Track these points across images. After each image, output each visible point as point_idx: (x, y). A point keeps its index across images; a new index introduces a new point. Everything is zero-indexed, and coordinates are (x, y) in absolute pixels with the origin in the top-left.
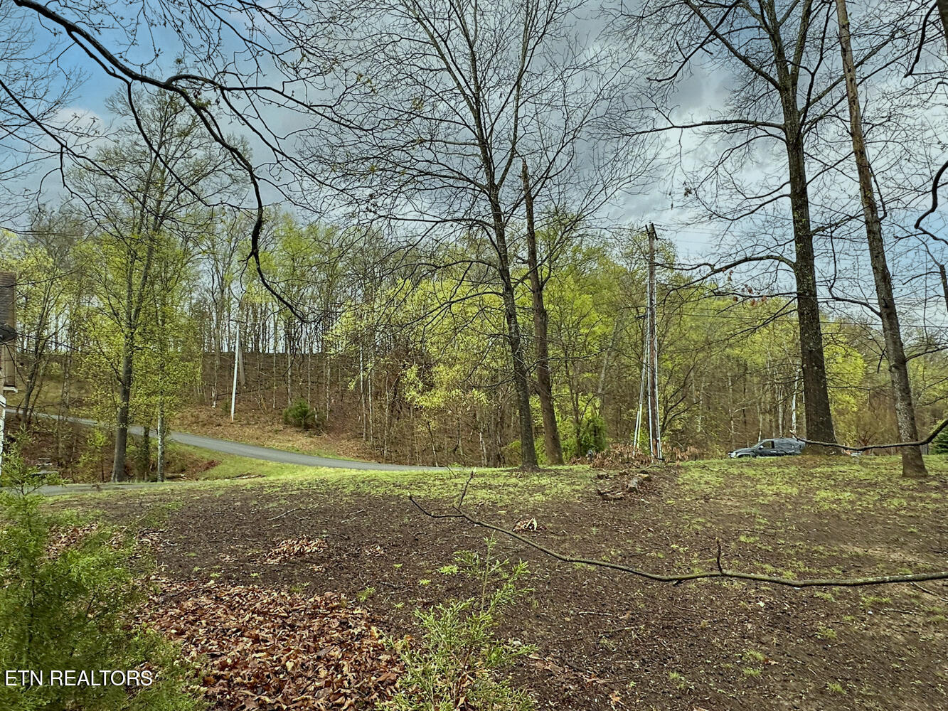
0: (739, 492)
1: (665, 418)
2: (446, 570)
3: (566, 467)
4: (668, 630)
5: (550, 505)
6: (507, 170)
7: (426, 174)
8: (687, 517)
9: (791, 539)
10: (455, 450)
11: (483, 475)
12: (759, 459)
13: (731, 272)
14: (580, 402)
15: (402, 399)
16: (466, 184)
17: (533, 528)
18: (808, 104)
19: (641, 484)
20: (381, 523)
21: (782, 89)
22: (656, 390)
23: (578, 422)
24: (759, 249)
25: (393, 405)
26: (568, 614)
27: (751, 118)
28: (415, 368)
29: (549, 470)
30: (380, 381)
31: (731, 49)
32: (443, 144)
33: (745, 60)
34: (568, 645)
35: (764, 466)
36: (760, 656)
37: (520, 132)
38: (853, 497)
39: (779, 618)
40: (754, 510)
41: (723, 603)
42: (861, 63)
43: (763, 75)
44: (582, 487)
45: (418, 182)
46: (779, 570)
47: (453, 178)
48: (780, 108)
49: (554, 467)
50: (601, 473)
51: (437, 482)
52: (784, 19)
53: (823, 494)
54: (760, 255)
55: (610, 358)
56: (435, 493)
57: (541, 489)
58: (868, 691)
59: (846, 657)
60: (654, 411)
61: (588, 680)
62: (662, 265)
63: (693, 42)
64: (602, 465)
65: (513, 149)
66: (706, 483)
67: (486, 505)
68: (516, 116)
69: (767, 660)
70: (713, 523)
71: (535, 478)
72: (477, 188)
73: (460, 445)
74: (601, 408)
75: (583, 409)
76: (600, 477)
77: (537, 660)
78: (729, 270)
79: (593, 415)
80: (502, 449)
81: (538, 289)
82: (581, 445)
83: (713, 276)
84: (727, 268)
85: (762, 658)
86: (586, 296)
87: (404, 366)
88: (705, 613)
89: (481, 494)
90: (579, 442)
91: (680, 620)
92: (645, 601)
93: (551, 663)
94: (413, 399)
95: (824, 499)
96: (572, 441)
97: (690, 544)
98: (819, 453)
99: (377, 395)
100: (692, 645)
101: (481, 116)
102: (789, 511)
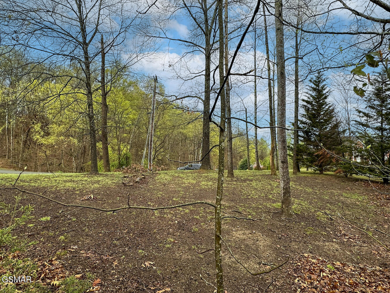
0: (176, 182)
1: (155, 154)
2: (44, 219)
3: (111, 173)
4: (141, 234)
5: (101, 189)
6: (93, 37)
7: (49, 28)
8: (156, 192)
9: (190, 198)
10: (60, 165)
11: (71, 176)
12: (186, 171)
13: (182, 100)
14: (121, 146)
15: (31, 140)
16: (71, 39)
17: (91, 198)
18: (213, 43)
19: (141, 179)
20: (10, 199)
21: (206, 35)
22: (152, 143)
23: (120, 154)
24: (193, 93)
25: (25, 142)
26: (101, 232)
27: (195, 43)
28: (39, 125)
29: (103, 174)
30: (18, 129)
31: (190, 13)
32: (60, 16)
33: (195, 19)
34: (99, 245)
35: (187, 173)
36: (172, 240)
37: (100, 21)
38: (212, 184)
39: (181, 226)
40: (180, 189)
41: (163, 223)
42: (231, 33)
43: (200, 27)
44: (117, 181)
45: (44, 31)
46: (184, 210)
47: (64, 34)
48: (204, 42)
49: (106, 173)
50: (126, 175)
51: (46, 179)
52: (209, 8)
53: (203, 183)
54: (193, 95)
55: (136, 129)
56: (44, 184)
57: (98, 182)
58: (204, 247)
59: (200, 237)
60: (150, 151)
61: (105, 258)
62: (158, 93)
63: (177, 6)
64: (127, 172)
65: (96, 28)
66: (166, 179)
67: (70, 189)
68: (99, 13)
69: (174, 241)
70: (165, 194)
71: (96, 177)
72: (77, 42)
73: (63, 162)
74: (130, 149)
75: (122, 149)
76: (125, 177)
77: (84, 253)
78: (182, 99)
79: (126, 152)
80: (84, 165)
81: (105, 95)
82: (120, 164)
83: (176, 101)
84: (181, 98)
85: (173, 241)
86: (127, 101)
87: (33, 123)
88: (156, 227)
89: (68, 184)
90: (119, 163)
91: (146, 231)
92: (134, 225)
93: (90, 253)
94: (38, 139)
95: (203, 185)
96: (116, 162)
97: (155, 202)
98: (205, 169)
99: (16, 136)
100: (149, 239)
101: (81, 8)
102: (192, 189)
